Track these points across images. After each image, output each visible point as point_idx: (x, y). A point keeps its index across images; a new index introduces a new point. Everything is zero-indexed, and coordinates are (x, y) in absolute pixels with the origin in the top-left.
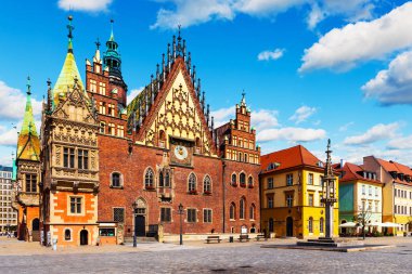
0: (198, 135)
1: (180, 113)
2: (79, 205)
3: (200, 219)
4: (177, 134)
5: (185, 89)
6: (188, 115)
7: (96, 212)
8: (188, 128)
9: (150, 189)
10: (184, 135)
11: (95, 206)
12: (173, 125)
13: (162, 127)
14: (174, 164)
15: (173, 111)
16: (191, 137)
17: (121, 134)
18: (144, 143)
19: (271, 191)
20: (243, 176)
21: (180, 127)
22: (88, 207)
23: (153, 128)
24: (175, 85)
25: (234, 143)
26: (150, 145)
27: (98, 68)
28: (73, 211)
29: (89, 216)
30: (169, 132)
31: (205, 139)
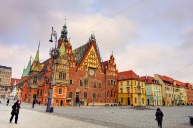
0: (97, 66)
1: (92, 59)
2: (61, 91)
3: (97, 97)
4: (91, 66)
5: (94, 51)
6: (95, 59)
7: (66, 94)
8: (94, 64)
9: (81, 85)
10: (93, 66)
11: (66, 91)
12: (90, 63)
13: (86, 64)
14: (90, 76)
15: (90, 58)
16: (95, 67)
17: (74, 66)
18: (80, 69)
19: (122, 87)
20: (112, 81)
21: (92, 63)
22: (64, 92)
23: (84, 64)
24: (91, 50)
25: (109, 69)
26: (82, 70)
28: (59, 93)
29: (64, 95)
30: (88, 65)
31: (100, 67)
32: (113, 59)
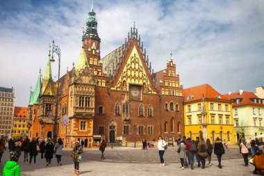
0: (145, 81)
1: (135, 70)
2: (84, 125)
3: (146, 132)
4: (133, 82)
5: (137, 56)
6: (139, 70)
7: (92, 129)
8: (139, 78)
9: (118, 115)
10: (137, 82)
11: (92, 126)
12: (131, 77)
13: (125, 79)
14: (131, 99)
15: (131, 69)
16: (141, 83)
17: (104, 85)
18: (115, 89)
19: (190, 114)
20: (172, 104)
21: (135, 78)
22: (89, 127)
23: (120, 80)
24: (132, 55)
25: (166, 84)
26: (119, 89)
27: (94, 51)
28: (81, 129)
29: (89, 132)
30: (129, 81)
31: (149, 83)
32: (174, 67)
